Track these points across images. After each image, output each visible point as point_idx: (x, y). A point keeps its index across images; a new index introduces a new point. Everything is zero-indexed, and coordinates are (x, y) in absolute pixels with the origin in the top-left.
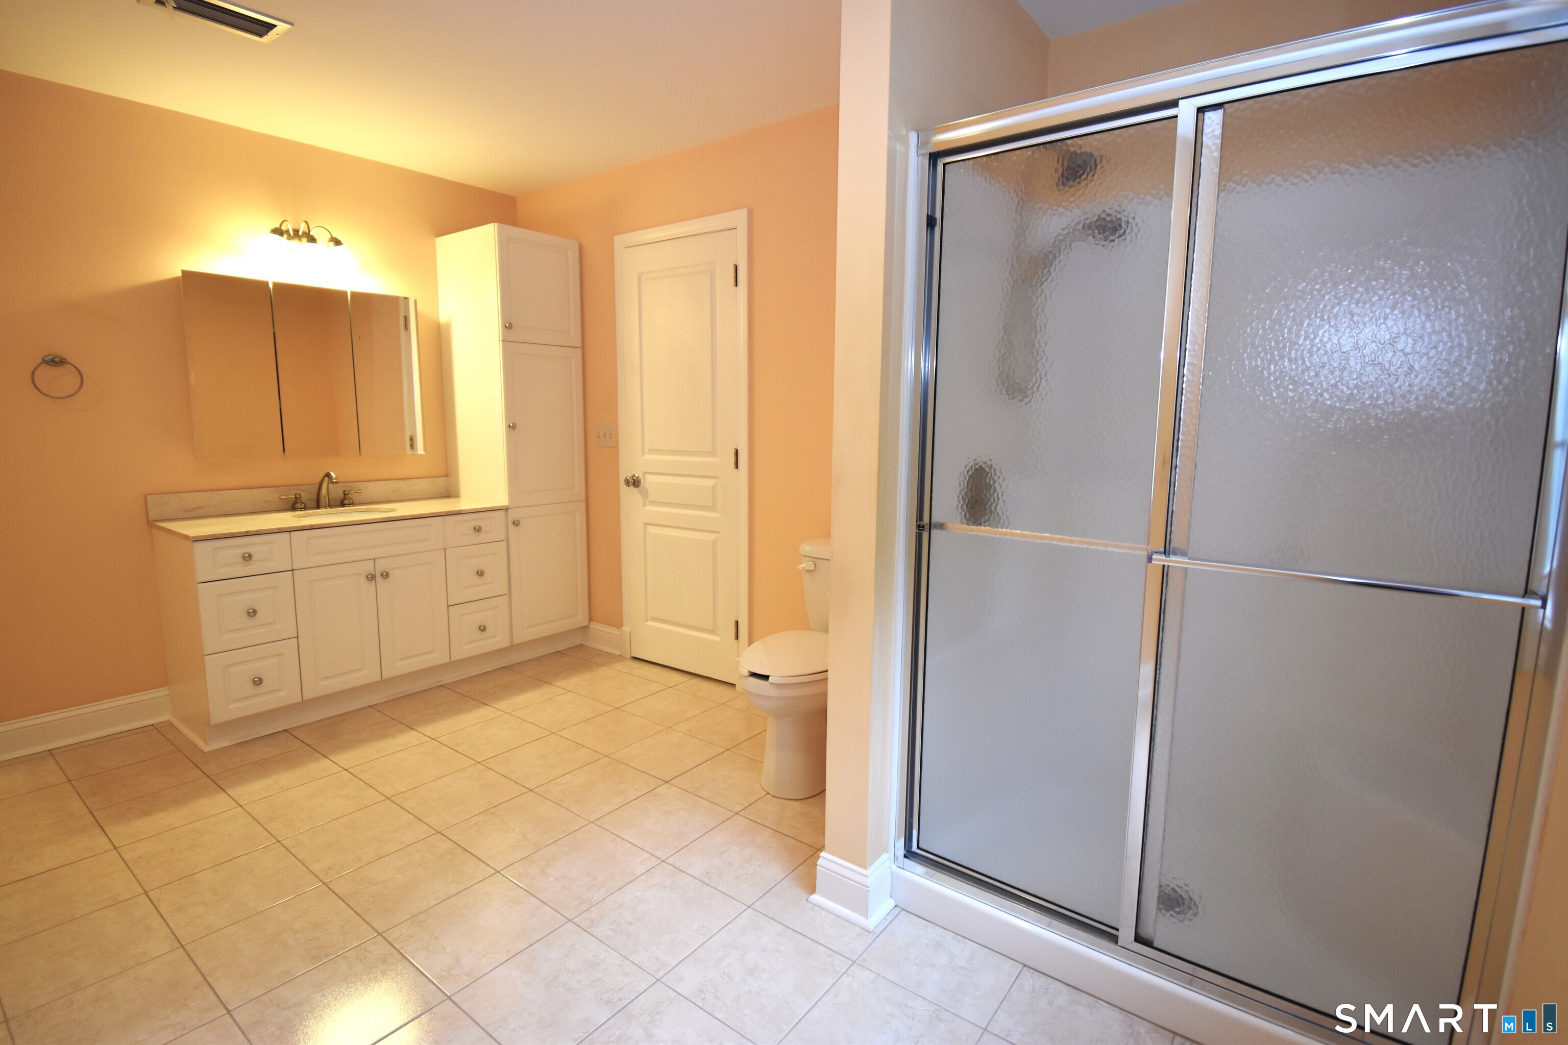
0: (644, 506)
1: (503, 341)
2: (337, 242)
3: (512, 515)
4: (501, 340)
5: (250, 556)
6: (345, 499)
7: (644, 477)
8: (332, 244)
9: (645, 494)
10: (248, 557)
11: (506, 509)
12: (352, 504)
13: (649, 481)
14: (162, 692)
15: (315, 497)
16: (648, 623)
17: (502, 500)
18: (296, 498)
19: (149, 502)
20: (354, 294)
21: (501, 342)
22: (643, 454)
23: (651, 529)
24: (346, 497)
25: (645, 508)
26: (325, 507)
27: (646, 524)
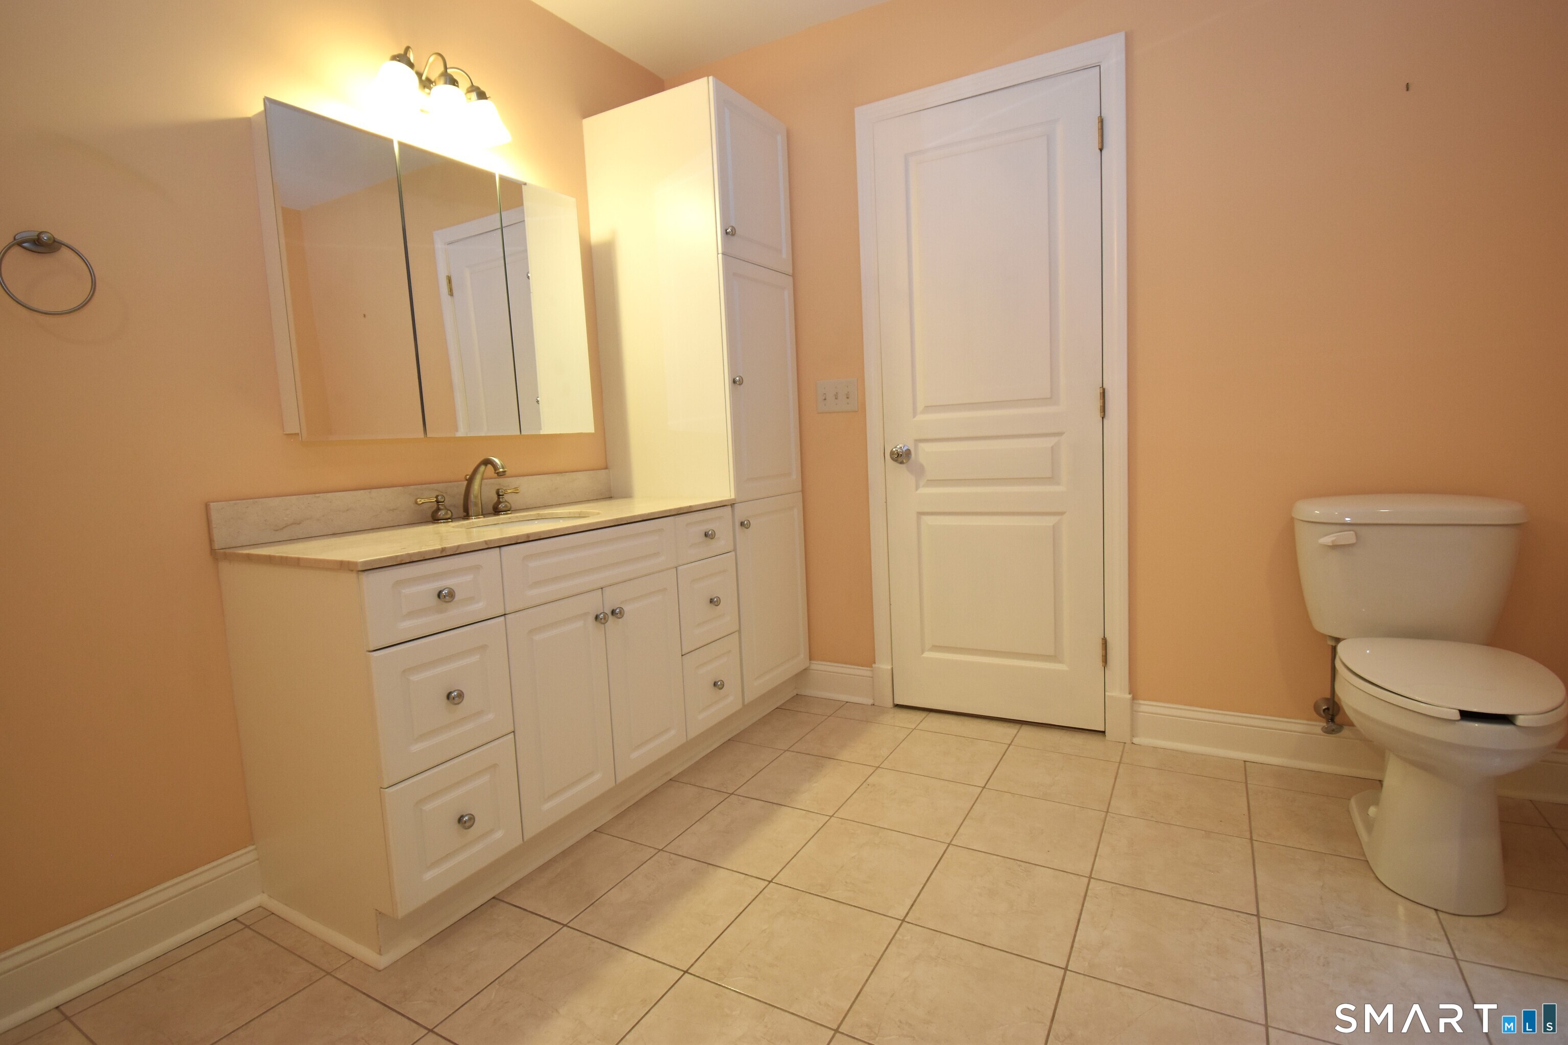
0: (917, 488)
1: (723, 254)
2: (482, 95)
3: (742, 512)
4: (720, 251)
5: (451, 594)
6: (499, 502)
7: (916, 446)
8: (474, 95)
9: (919, 471)
10: (445, 596)
11: (732, 504)
12: (507, 510)
13: (925, 453)
14: (245, 857)
15: (461, 501)
16: (927, 654)
17: (724, 490)
18: (438, 502)
19: (215, 516)
20: (503, 180)
21: (720, 256)
22: (915, 415)
23: (928, 520)
24: (501, 500)
25: (918, 492)
26: (477, 516)
27: (921, 514)
